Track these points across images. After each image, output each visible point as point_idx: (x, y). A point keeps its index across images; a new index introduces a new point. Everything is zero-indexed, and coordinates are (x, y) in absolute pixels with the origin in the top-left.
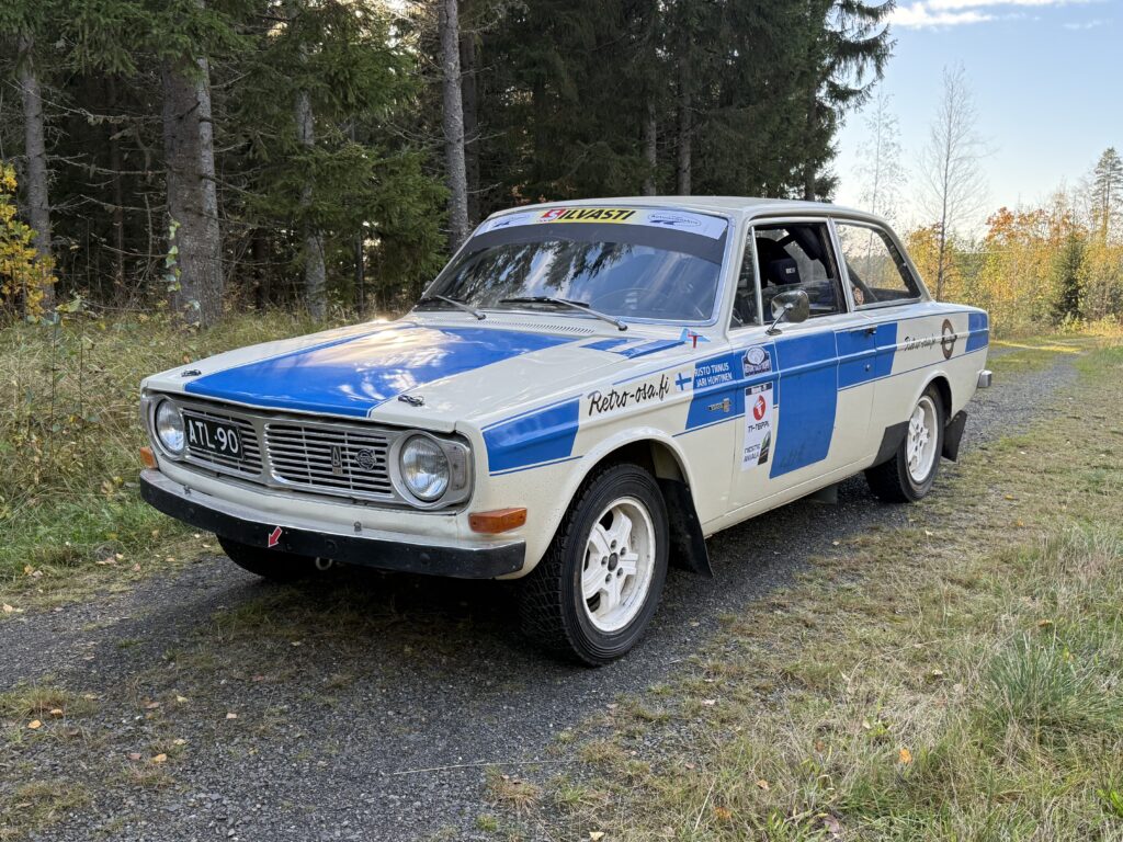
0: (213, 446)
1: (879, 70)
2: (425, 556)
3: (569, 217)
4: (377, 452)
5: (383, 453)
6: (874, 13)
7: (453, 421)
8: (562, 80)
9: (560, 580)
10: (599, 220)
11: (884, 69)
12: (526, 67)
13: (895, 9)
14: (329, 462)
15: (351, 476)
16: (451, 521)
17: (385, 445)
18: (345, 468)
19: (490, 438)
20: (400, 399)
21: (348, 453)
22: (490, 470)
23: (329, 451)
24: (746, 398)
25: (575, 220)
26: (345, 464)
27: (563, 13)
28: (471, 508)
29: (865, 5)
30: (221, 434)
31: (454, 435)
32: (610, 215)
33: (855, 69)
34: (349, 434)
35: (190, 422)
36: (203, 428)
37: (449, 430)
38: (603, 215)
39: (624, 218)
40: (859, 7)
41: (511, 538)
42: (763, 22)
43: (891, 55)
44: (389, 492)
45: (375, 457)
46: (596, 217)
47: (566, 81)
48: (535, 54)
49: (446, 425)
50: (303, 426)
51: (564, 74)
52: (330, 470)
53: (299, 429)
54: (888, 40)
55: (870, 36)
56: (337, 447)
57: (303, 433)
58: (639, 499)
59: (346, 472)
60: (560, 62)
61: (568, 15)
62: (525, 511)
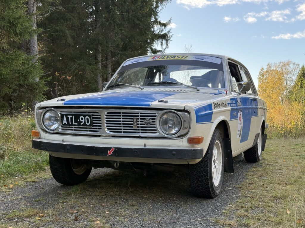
0: (77, 124)
1: (167, 44)
2: (174, 152)
3: (163, 58)
4: (152, 119)
5: (154, 119)
6: (165, 25)
7: (184, 105)
8: (68, 37)
9: (209, 164)
10: (175, 59)
11: (169, 44)
12: (54, 33)
13: (171, 24)
14: (132, 124)
15: (140, 128)
16: (180, 141)
17: (155, 116)
18: (138, 126)
19: (198, 111)
20: (159, 101)
21: (140, 120)
22: (196, 122)
23: (132, 120)
24: (238, 113)
25: (166, 59)
26: (138, 124)
27: (69, 14)
28: (189, 136)
29: (161, 22)
30: (82, 119)
31: (184, 111)
32: (179, 57)
33: (160, 43)
34: (141, 113)
35: (65, 116)
36: (72, 118)
37: (183, 109)
38: (176, 57)
39: (185, 58)
40: (160, 22)
41: (198, 147)
42: (139, 22)
43: (171, 40)
44: (156, 133)
45: (151, 120)
46: (174, 58)
47: (69, 38)
48: (58, 28)
49: (181, 107)
50: (121, 112)
51: (69, 36)
52: (132, 127)
53: (120, 113)
54: (170, 34)
55: (163, 33)
56: (136, 118)
57: (121, 114)
58: (220, 142)
59: (138, 127)
60: (67, 31)
61: (70, 15)
62: (203, 138)
